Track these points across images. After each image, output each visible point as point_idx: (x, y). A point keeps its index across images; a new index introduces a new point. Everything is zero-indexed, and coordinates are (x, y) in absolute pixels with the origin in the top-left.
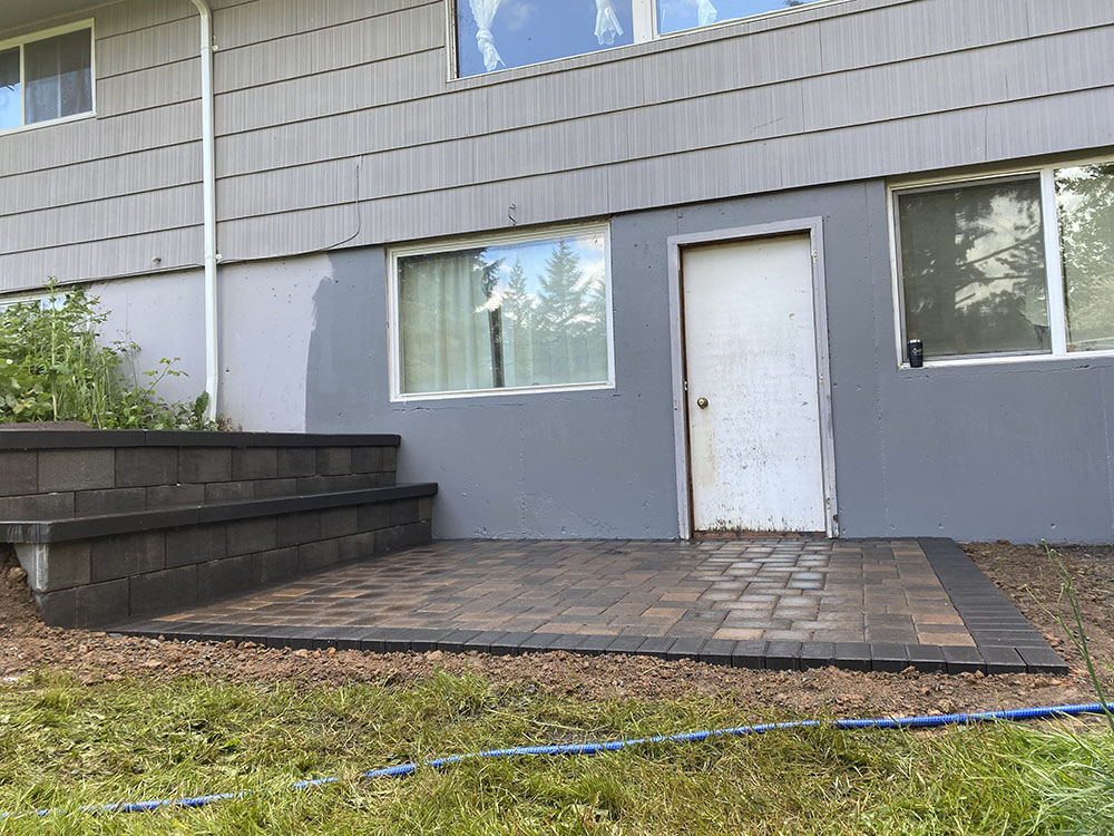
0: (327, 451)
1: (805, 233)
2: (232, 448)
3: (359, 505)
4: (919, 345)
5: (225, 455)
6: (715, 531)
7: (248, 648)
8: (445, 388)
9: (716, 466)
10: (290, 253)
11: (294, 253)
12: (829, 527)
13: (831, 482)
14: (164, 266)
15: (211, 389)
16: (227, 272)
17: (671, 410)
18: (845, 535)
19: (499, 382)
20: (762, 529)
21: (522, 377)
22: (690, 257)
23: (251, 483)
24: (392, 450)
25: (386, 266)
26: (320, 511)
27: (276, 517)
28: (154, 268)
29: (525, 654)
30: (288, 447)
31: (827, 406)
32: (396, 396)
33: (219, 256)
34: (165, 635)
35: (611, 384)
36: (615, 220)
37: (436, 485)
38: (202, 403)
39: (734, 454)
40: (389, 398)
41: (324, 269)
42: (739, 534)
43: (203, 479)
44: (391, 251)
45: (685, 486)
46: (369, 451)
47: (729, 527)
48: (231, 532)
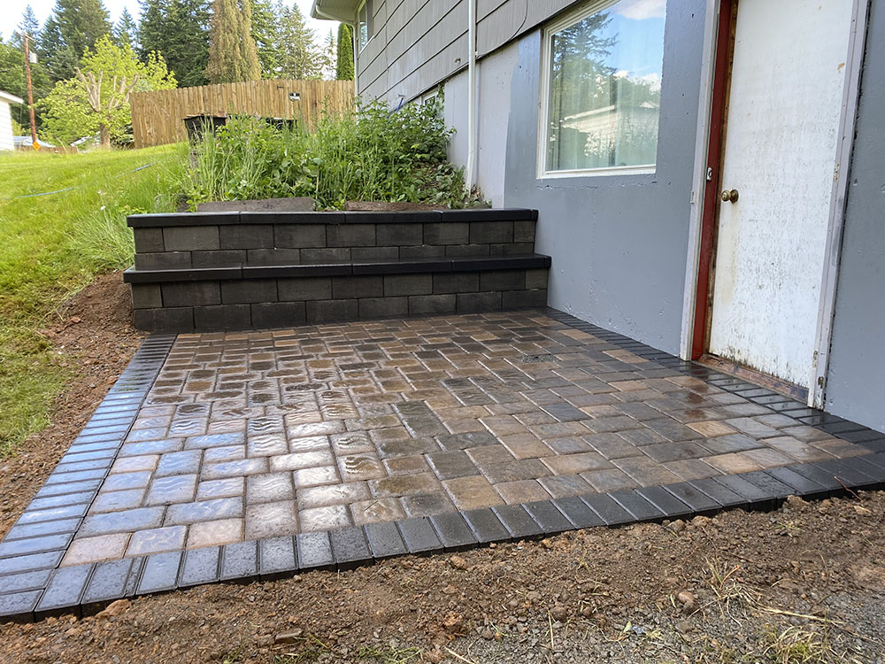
0: (435, 226)
2: (326, 224)
3: (432, 273)
5: (320, 230)
6: (725, 358)
9: (736, 279)
12: (811, 392)
13: (824, 329)
14: (461, 65)
17: (689, 204)
23: (347, 249)
24: (528, 224)
25: (542, 46)
31: (836, 214)
32: (543, 174)
33: (477, 53)
35: (653, 168)
37: (551, 258)
42: (737, 370)
44: (548, 29)
46: (493, 225)
48: (283, 285)
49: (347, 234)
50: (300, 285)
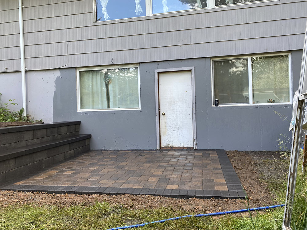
0: (60, 128)
1: (190, 70)
2: (33, 130)
3: (70, 143)
4: (218, 101)
5: (31, 132)
6: (166, 147)
7: (43, 194)
8: (93, 108)
9: (167, 130)
10: (48, 69)
11: (49, 69)
12: (194, 146)
13: (195, 135)
14: (8, 71)
15: (24, 107)
16: (28, 73)
17: (155, 116)
18: (199, 148)
19: (109, 107)
20: (178, 146)
21: (115, 105)
22: (161, 75)
23: (39, 139)
24: (78, 125)
25: (76, 73)
26: (59, 146)
27: (47, 149)
28: (5, 71)
29: (119, 195)
30: (49, 128)
31: (194, 116)
32: (79, 110)
33: (26, 68)
34: (18, 190)
35: (140, 108)
36: (140, 64)
37: (91, 135)
38: (22, 111)
39: (171, 127)
40: (77, 111)
41: (58, 74)
42: (172, 148)
43: (25, 140)
44: (77, 69)
45: (159, 136)
46: (71, 126)
47: (170, 146)
49: (39, 133)
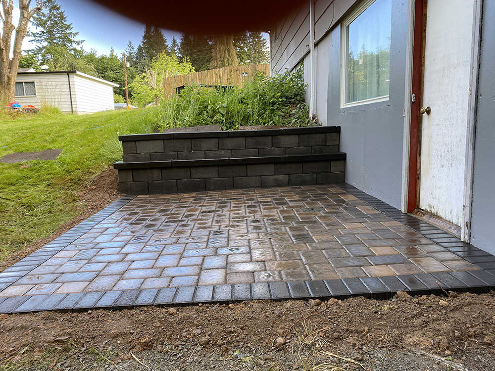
0: (279, 137)
2: (218, 138)
6: (427, 211)
9: (431, 162)
12: (462, 231)
13: (468, 191)
14: (309, 48)
15: (311, 103)
17: (403, 117)
25: (341, 33)
30: (252, 137)
37: (346, 154)
39: (439, 154)
43: (204, 149)
44: (344, 23)
47: (433, 210)
48: (193, 170)
49: (230, 143)
50: (202, 170)
